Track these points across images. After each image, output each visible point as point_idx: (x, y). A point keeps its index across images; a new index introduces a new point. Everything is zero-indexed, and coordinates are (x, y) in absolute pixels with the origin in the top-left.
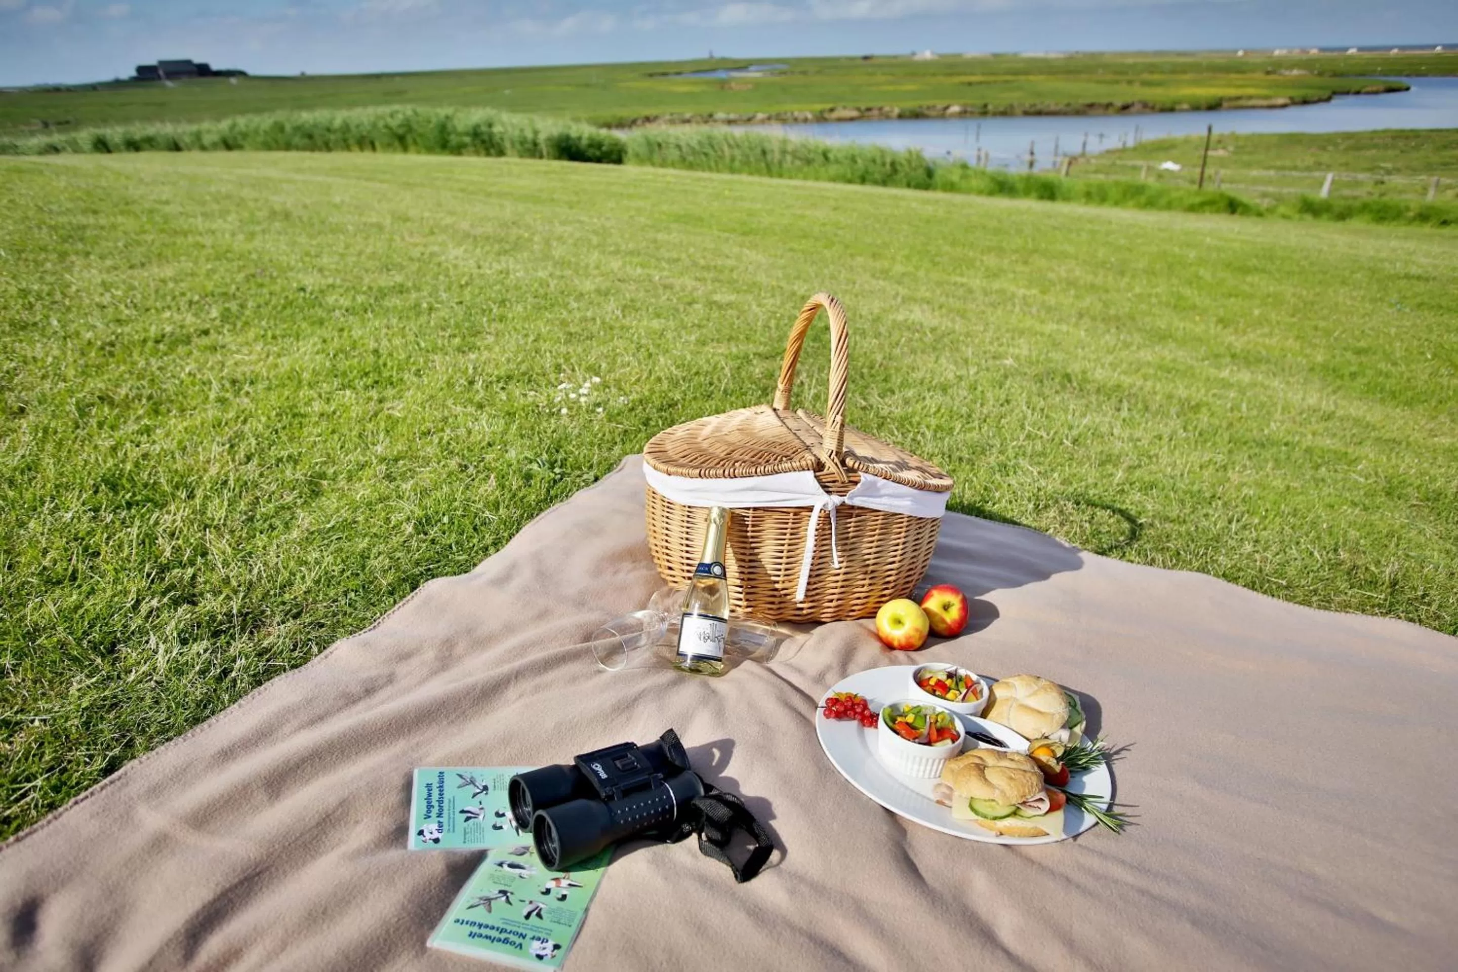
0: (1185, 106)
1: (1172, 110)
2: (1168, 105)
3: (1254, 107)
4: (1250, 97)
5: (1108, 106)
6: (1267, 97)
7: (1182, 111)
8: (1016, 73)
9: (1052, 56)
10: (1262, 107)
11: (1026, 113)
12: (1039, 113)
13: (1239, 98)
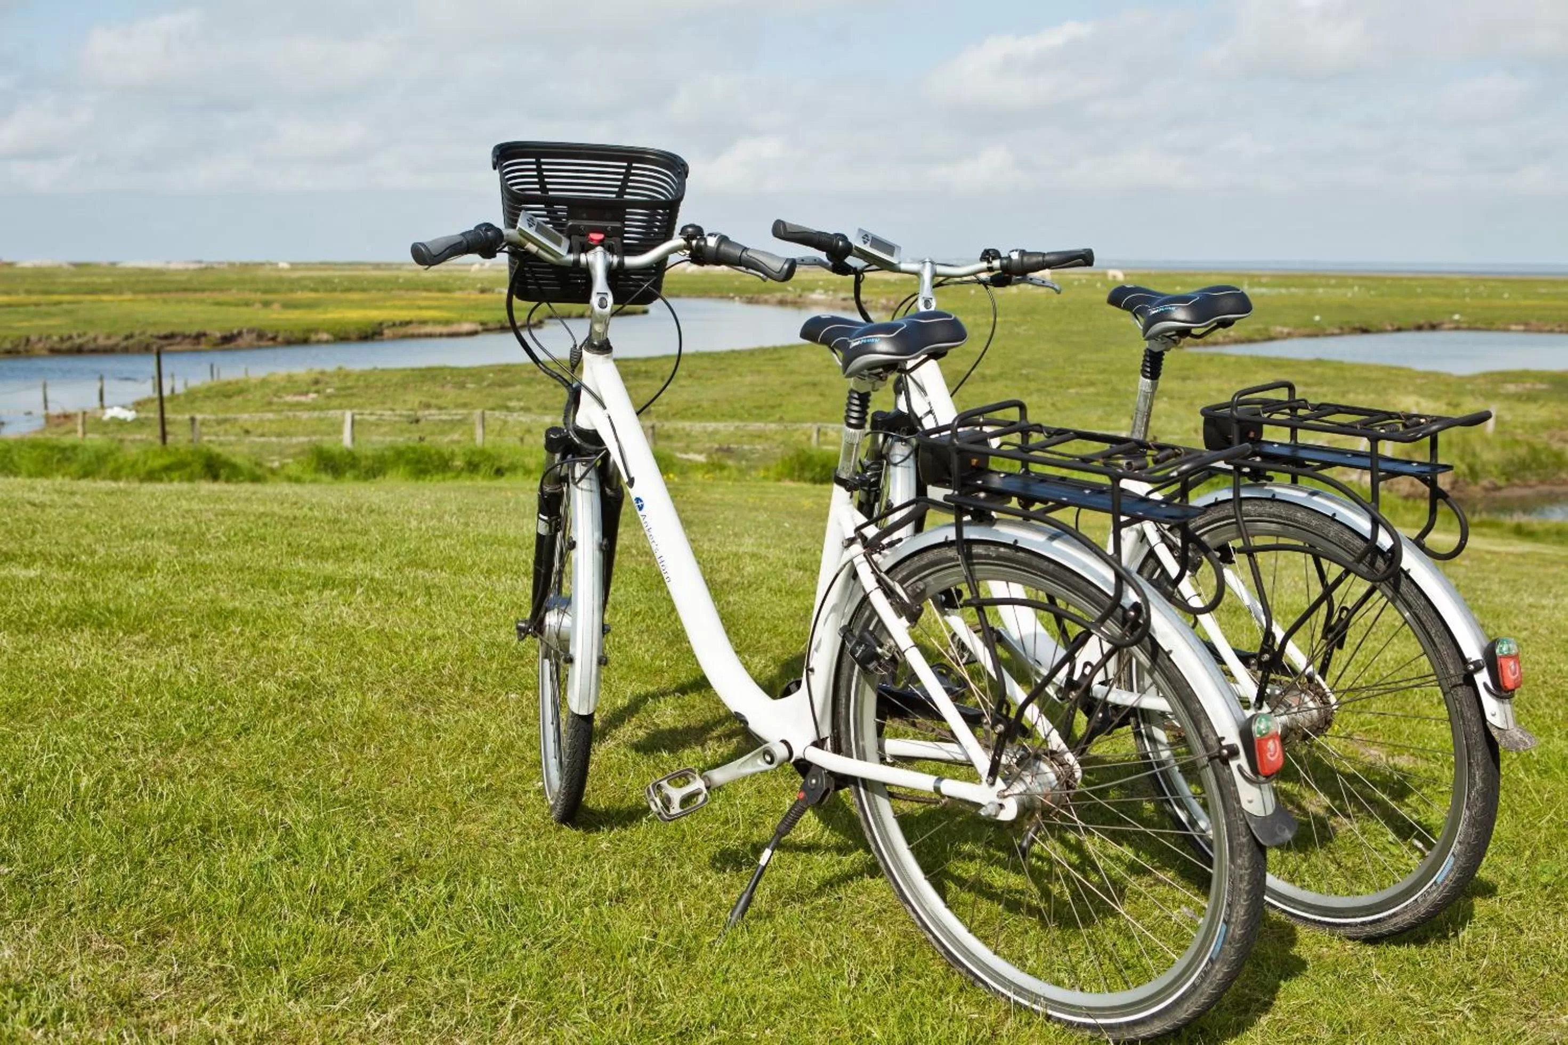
0: (325, 336)
1: (305, 341)
2: (299, 335)
3: (430, 336)
4: (424, 322)
5: (199, 337)
6: (447, 322)
7: (319, 342)
8: (93, 290)
9: (173, 266)
10: (441, 335)
11: (54, 351)
12: (79, 351)
13: (408, 323)
